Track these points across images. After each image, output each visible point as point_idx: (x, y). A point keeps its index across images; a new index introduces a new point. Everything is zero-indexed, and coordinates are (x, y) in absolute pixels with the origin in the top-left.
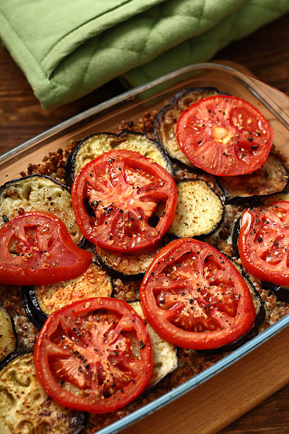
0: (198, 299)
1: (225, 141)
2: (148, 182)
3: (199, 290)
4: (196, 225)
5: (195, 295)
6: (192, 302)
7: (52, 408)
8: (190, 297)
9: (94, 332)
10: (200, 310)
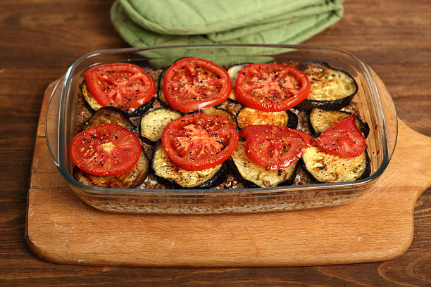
0: (197, 81)
1: (109, 144)
2: (178, 138)
3: (193, 84)
4: (166, 117)
5: (196, 84)
6: (201, 82)
7: (310, 80)
8: (200, 84)
9: (266, 92)
10: (199, 77)
